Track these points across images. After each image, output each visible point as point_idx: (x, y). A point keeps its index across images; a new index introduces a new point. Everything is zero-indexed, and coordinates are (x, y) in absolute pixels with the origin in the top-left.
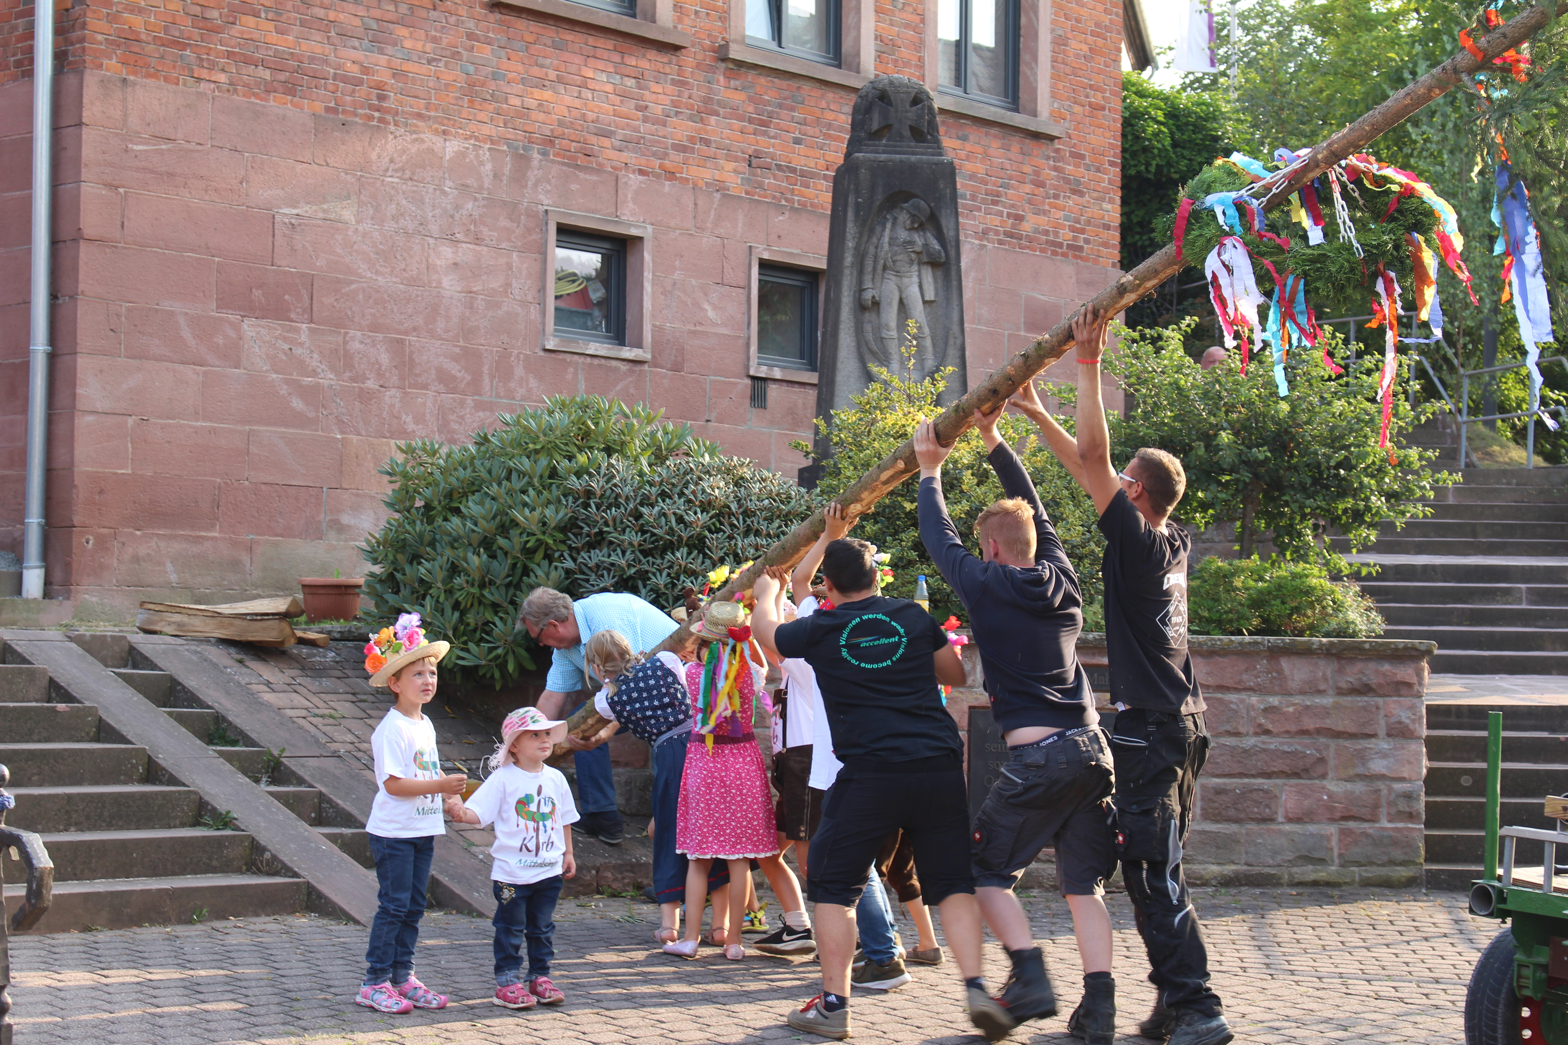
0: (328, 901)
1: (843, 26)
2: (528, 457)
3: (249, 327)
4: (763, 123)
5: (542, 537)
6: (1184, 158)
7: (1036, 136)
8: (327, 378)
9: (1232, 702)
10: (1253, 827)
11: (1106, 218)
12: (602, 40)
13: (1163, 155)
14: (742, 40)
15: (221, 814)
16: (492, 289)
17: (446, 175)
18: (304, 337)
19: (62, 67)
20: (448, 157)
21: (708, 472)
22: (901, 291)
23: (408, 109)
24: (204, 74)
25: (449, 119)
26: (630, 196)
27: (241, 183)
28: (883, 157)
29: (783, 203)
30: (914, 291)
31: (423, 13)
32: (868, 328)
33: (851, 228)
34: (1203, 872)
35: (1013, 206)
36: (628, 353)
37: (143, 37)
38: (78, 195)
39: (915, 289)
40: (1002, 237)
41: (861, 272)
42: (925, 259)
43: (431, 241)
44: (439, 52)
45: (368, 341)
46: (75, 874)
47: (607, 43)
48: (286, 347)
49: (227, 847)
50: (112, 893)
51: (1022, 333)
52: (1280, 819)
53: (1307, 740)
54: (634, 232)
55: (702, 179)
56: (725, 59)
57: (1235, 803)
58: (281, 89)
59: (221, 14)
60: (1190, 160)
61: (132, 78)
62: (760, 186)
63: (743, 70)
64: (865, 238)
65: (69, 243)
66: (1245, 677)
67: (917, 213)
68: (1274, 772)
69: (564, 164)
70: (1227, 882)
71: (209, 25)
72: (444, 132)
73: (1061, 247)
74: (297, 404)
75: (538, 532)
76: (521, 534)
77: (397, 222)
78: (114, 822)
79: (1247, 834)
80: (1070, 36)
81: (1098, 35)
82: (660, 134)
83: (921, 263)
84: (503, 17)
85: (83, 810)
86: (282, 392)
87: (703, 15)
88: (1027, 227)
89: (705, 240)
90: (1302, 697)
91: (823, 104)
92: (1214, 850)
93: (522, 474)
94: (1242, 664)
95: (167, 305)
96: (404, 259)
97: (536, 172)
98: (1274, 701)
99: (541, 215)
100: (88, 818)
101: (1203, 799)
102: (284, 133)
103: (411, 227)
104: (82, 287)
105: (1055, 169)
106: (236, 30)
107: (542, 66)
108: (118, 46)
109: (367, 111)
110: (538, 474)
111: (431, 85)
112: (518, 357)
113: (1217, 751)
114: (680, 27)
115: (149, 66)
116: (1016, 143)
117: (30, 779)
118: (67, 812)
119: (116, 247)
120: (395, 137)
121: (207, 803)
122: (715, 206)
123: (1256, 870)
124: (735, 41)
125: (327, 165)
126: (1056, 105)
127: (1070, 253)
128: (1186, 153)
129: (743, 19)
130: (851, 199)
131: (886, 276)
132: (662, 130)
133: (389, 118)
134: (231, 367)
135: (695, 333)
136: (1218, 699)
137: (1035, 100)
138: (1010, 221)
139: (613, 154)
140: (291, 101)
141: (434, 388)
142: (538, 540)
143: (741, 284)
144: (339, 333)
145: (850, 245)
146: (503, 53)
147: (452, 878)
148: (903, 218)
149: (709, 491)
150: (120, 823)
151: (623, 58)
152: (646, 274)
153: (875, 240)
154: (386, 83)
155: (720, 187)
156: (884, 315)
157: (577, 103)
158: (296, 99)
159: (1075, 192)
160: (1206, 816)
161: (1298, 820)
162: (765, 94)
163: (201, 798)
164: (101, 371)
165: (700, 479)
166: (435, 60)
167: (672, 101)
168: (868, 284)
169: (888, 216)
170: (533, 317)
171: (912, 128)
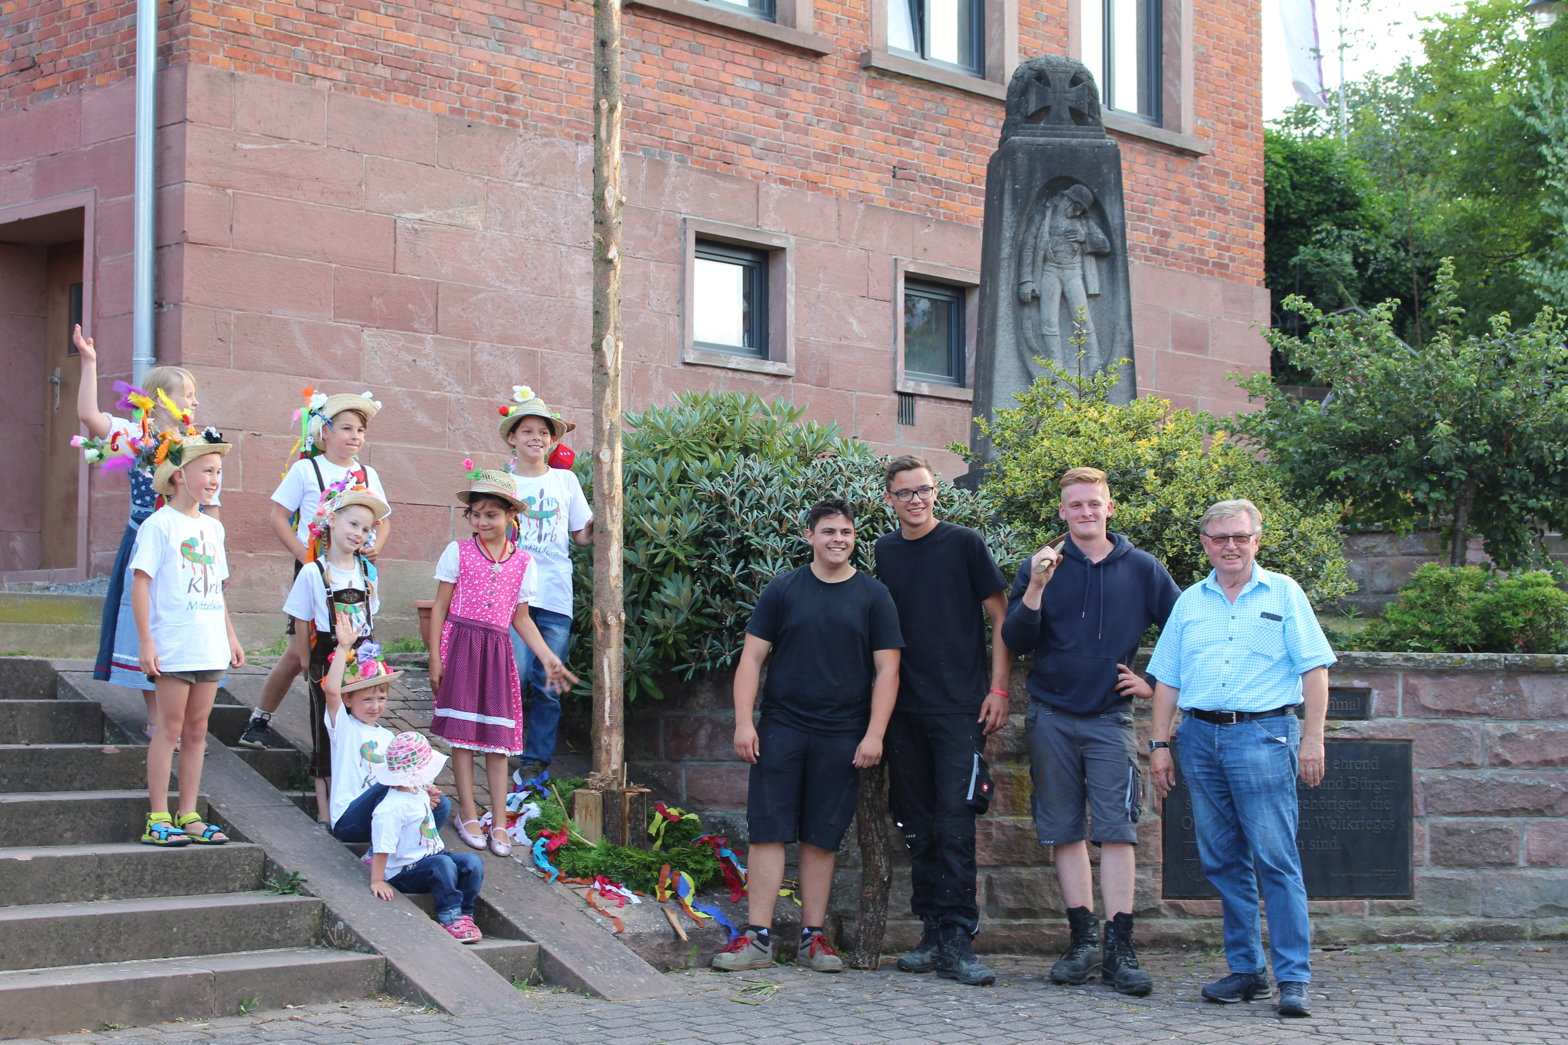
0: (409, 983)
1: (987, 38)
2: (656, 460)
3: (369, 337)
4: (907, 134)
5: (672, 550)
6: (1302, 198)
7: (1181, 152)
8: (454, 392)
9: (1464, 729)
10: (1491, 872)
11: (1251, 236)
12: (741, 46)
13: (1283, 195)
14: (885, 48)
15: (288, 875)
16: (629, 300)
17: (579, 181)
18: (429, 349)
19: (167, 62)
20: (580, 162)
21: (859, 473)
22: (1063, 284)
23: (538, 111)
24: (319, 70)
25: (581, 123)
26: (771, 206)
27: (360, 185)
28: (1042, 140)
29: (929, 215)
30: (1076, 285)
31: (553, 13)
32: (1028, 324)
33: (1008, 217)
34: (1435, 926)
35: (1158, 223)
36: (771, 367)
37: (253, 30)
38: (182, 196)
39: (1079, 282)
40: (1148, 253)
41: (1019, 265)
42: (1089, 249)
43: (564, 249)
44: (570, 54)
45: (497, 353)
46: (99, 956)
47: (747, 48)
48: (410, 358)
49: (291, 917)
50: (135, 981)
51: (1170, 350)
52: (1522, 863)
53: (1550, 772)
54: (776, 242)
55: (846, 189)
56: (867, 68)
57: (1471, 846)
58: (402, 89)
59: (337, 8)
60: (1308, 201)
61: (240, 73)
62: (905, 198)
63: (886, 79)
64: (1023, 228)
65: (173, 248)
66: (1478, 700)
67: (1078, 199)
68: (1514, 810)
69: (702, 171)
70: (1462, 937)
71: (325, 20)
72: (578, 137)
73: (1207, 265)
74: (422, 418)
75: (667, 544)
76: (648, 544)
77: (527, 229)
78: (158, 887)
79: (1484, 881)
80: (1212, 53)
81: (1239, 54)
82: (802, 142)
83: (1084, 254)
84: (638, 19)
85: (119, 874)
86: (405, 406)
87: (845, 23)
88: (1173, 244)
89: (849, 251)
90: (1543, 722)
91: (968, 116)
92: (1446, 899)
93: (649, 478)
94: (1475, 685)
95: (280, 313)
96: (536, 268)
97: (673, 179)
98: (1513, 727)
99: (679, 223)
100: (125, 883)
101: (1433, 840)
102: (406, 134)
103: (542, 235)
104: (186, 293)
105: (1200, 186)
106: (353, 25)
107: (678, 71)
108: (226, 39)
109: (495, 113)
110: (667, 478)
111: (562, 87)
112: (656, 370)
113: (1448, 786)
114: (821, 34)
115: (259, 61)
116: (1161, 159)
117: (61, 836)
118: (99, 876)
119: (224, 251)
120: (525, 140)
121: (273, 863)
122: (859, 217)
123: (1495, 922)
124: (878, 49)
125: (452, 168)
126: (1199, 122)
127: (1216, 271)
128: (1304, 194)
129: (885, 27)
130: (1008, 186)
131: (1047, 268)
132: (803, 139)
133: (518, 120)
134: (350, 380)
135: (840, 347)
136: (1448, 726)
137: (1179, 116)
138: (1157, 238)
139: (753, 163)
140: (414, 101)
141: (568, 403)
142: (668, 553)
143: (888, 298)
144: (467, 344)
145: (1008, 235)
146: (637, 56)
147: (563, 947)
148: (1064, 205)
149: (861, 492)
150: (166, 888)
151: (762, 64)
152: (788, 286)
153: (1034, 229)
154: (514, 85)
155: (864, 198)
156: (1044, 310)
157: (716, 109)
158: (418, 99)
159: (1219, 209)
160: (1437, 860)
161: (1543, 864)
162: (909, 104)
163: (266, 856)
164: (209, 383)
165: (851, 480)
166: (566, 61)
167: (814, 109)
168: (1027, 277)
169: (1048, 204)
170: (671, 329)
171: (1071, 109)
